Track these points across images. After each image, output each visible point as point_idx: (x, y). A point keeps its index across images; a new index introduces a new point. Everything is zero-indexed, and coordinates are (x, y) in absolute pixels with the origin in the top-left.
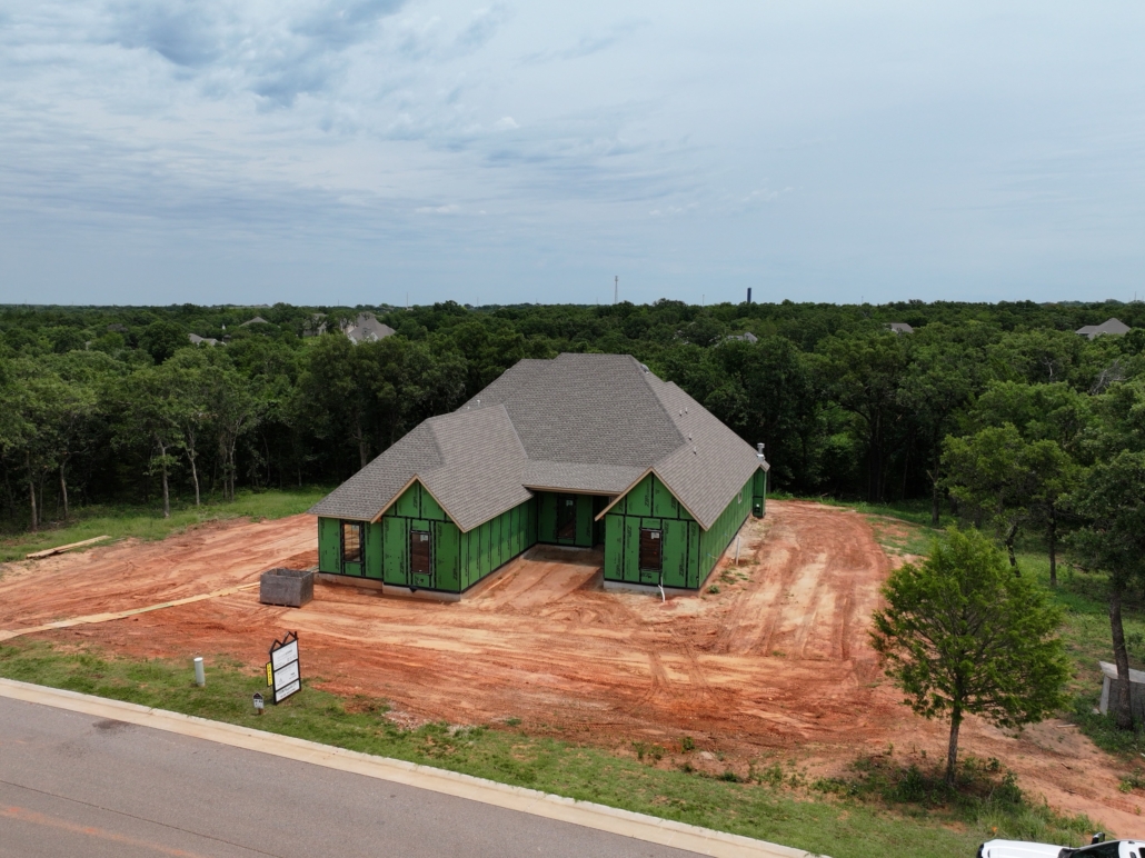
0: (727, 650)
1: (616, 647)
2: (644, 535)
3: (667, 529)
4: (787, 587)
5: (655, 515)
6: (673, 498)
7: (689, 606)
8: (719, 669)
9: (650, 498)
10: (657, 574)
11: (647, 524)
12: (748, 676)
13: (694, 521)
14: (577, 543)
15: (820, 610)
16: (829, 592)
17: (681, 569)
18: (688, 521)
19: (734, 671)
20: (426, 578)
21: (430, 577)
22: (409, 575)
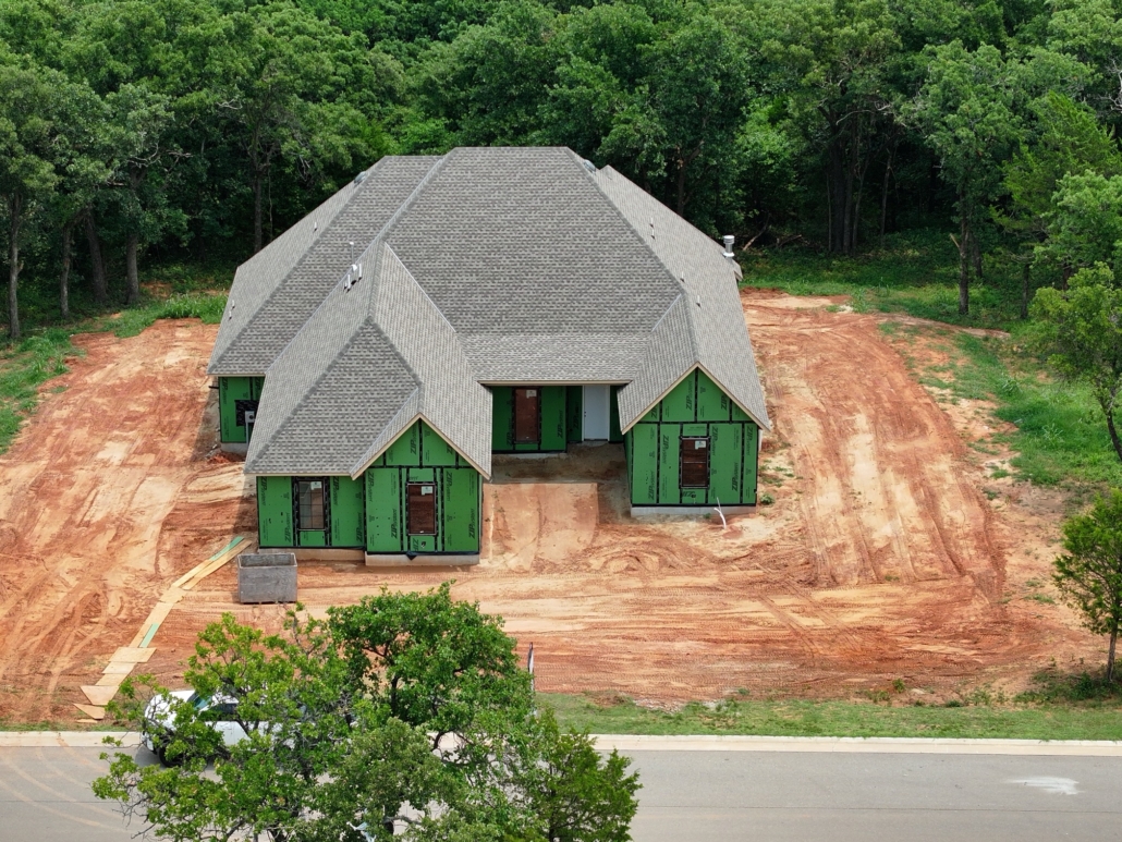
0: (834, 582)
1: (716, 597)
2: (686, 446)
3: (715, 435)
4: (846, 481)
5: (700, 419)
6: (724, 396)
7: (755, 528)
8: (843, 606)
9: (693, 399)
10: (704, 491)
11: (689, 431)
12: (877, 610)
13: (752, 422)
14: (542, 448)
15: (902, 511)
16: (898, 482)
17: (734, 482)
18: (743, 423)
19: (859, 606)
20: (430, 539)
21: (436, 537)
22: (405, 538)
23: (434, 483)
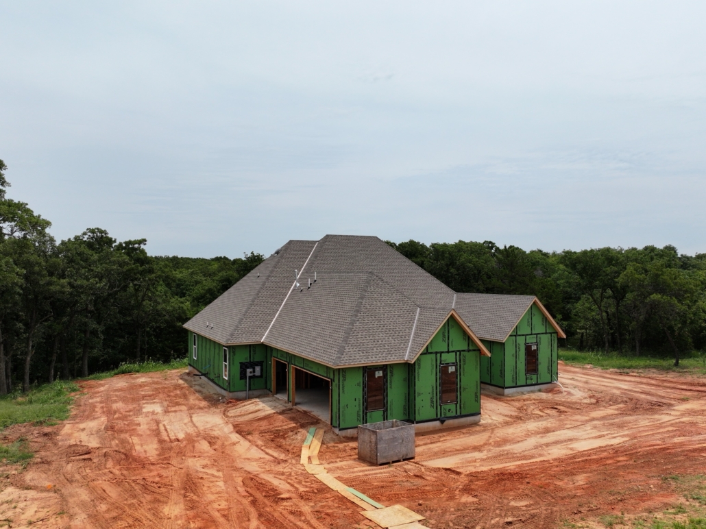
2: (528, 348)
3: (540, 341)
5: (533, 333)
6: (544, 318)
10: (536, 376)
11: (531, 340)
13: (555, 332)
18: (551, 334)
20: (452, 407)
21: (456, 404)
22: (439, 407)
23: (455, 364)
